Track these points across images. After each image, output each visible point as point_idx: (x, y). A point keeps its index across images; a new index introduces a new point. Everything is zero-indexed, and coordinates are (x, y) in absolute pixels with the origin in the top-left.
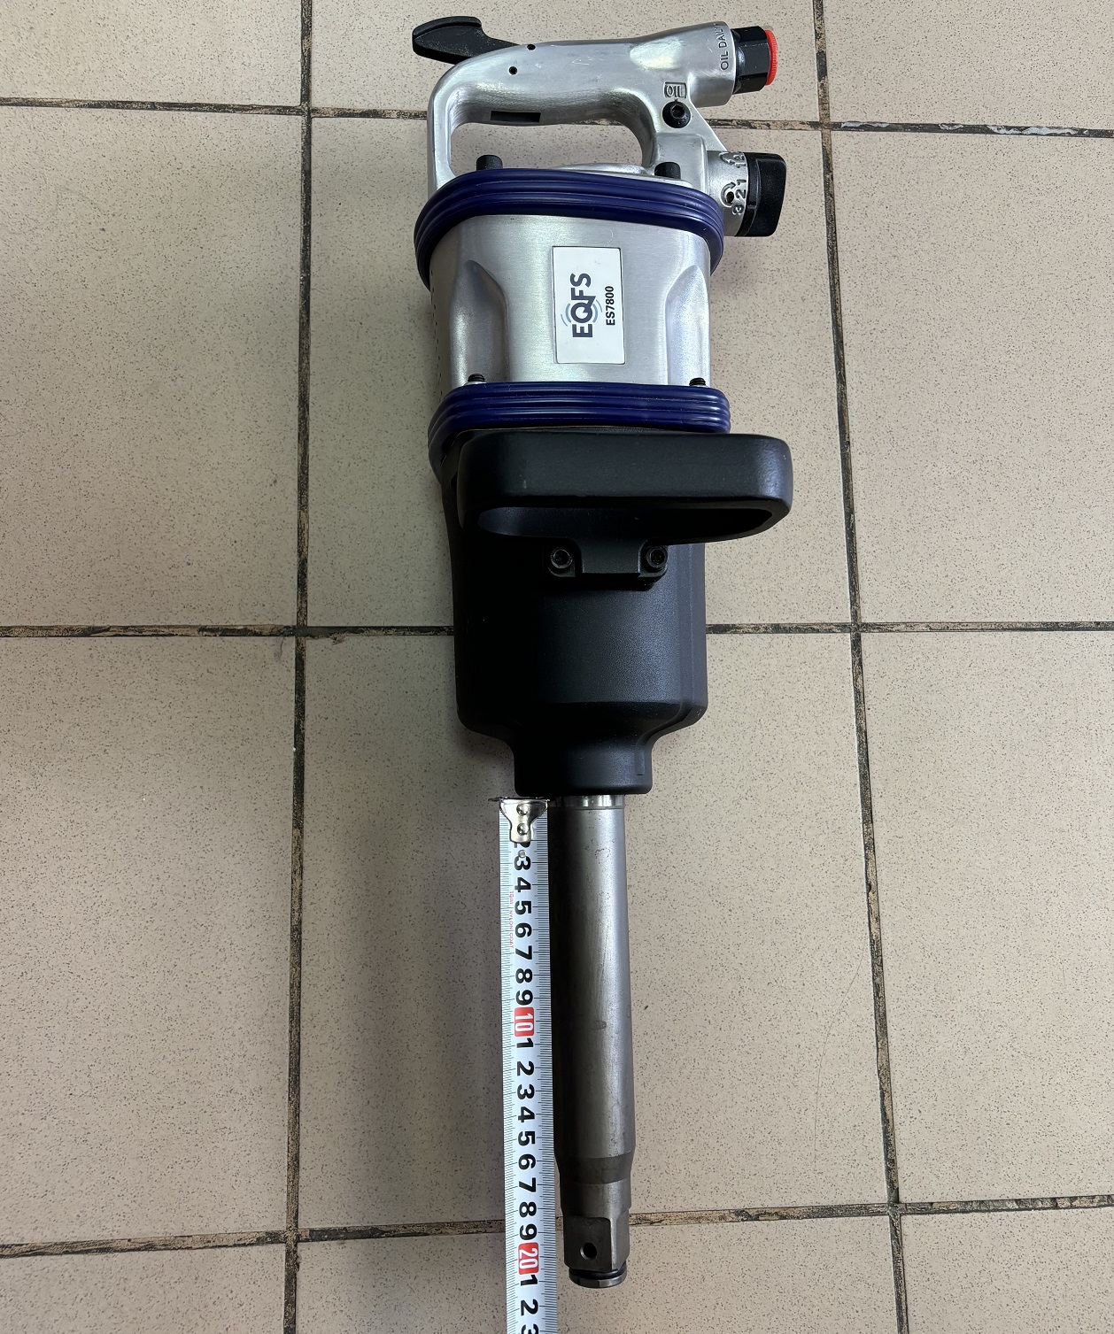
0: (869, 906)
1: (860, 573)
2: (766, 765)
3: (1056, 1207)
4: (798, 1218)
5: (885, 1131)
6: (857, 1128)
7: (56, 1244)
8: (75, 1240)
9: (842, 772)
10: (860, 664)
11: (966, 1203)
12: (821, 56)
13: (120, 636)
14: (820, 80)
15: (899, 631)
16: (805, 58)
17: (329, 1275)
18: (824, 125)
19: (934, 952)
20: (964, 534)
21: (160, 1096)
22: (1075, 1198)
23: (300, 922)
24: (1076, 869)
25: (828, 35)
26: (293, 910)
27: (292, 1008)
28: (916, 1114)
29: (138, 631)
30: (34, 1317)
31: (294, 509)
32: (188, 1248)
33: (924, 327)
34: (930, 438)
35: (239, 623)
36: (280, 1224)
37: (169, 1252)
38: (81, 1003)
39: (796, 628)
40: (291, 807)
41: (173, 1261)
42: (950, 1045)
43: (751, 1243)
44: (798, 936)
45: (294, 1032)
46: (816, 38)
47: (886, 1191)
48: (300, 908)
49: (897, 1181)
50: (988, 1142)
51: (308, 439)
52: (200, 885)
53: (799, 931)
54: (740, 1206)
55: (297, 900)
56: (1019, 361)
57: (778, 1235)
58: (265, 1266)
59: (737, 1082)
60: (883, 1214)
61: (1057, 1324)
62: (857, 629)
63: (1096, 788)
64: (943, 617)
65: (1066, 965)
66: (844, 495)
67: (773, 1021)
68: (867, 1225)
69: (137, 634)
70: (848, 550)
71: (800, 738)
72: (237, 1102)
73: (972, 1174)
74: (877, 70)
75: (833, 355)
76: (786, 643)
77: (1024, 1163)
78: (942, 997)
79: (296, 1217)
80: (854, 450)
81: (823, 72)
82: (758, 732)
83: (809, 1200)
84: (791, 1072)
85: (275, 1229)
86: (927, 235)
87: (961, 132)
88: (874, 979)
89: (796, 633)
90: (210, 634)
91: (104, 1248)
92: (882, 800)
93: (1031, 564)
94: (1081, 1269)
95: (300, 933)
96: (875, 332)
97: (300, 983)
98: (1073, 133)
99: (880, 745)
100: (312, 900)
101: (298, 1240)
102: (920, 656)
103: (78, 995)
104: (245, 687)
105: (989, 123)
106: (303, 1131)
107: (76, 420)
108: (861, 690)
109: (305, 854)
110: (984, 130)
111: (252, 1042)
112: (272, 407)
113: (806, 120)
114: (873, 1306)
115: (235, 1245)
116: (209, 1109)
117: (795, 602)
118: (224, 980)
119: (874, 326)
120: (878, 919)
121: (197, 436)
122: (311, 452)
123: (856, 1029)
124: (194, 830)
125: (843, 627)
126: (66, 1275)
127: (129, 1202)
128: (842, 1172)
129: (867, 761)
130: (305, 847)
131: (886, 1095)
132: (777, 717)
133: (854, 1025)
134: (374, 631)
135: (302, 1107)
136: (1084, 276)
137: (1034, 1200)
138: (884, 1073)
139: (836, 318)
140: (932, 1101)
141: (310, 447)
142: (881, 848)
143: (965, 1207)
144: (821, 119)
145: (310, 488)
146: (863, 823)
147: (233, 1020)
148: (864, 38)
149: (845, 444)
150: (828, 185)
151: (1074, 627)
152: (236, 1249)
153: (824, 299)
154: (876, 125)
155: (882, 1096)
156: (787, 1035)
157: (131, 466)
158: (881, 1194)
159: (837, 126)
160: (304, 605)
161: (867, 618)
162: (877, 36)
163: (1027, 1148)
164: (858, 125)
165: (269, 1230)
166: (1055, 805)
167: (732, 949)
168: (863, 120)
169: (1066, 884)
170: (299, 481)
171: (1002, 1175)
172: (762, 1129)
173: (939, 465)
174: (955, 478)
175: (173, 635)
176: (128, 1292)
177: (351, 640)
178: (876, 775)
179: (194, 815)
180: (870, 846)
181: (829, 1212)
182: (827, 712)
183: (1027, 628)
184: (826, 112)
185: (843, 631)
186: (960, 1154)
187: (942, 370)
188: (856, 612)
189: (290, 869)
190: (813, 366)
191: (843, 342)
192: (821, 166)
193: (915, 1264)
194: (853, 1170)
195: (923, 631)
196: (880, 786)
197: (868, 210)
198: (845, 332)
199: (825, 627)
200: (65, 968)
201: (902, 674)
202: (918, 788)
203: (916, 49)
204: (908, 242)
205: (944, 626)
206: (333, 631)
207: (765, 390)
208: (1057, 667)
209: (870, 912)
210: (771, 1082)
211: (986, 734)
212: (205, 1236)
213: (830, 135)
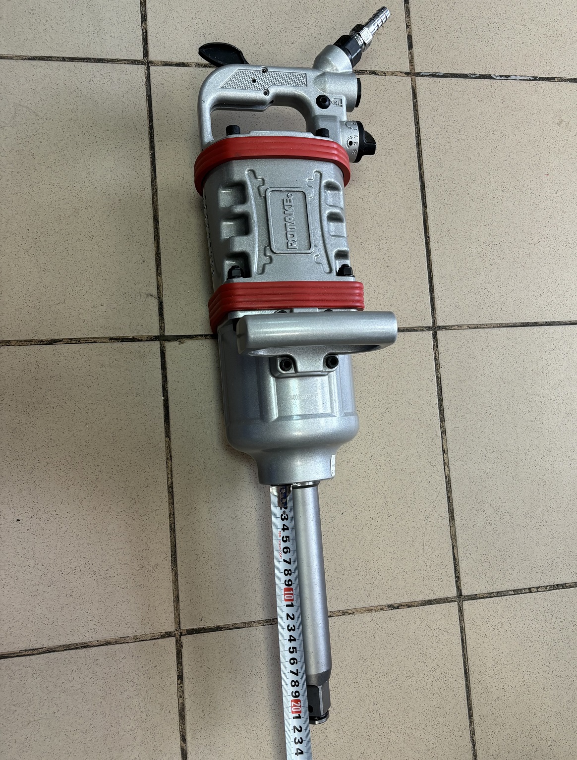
0: (444, 461)
1: (436, 302)
2: (394, 396)
3: (531, 592)
4: (416, 606)
5: (455, 564)
6: (442, 564)
7: (60, 646)
8: (70, 643)
9: (430, 398)
10: (437, 346)
11: (491, 593)
12: (410, 37)
13: (68, 343)
14: (409, 50)
15: (454, 329)
16: (402, 38)
17: (197, 649)
18: (412, 74)
19: (475, 480)
20: (484, 281)
21: (108, 572)
22: (539, 587)
23: (172, 483)
24: (538, 439)
25: (413, 26)
26: (168, 477)
27: (171, 525)
28: (468, 555)
30: (52, 682)
31: (154, 277)
32: (127, 642)
33: (463, 178)
34: (467, 234)
35: (130, 336)
36: (170, 627)
37: (118, 645)
38: (64, 529)
39: (407, 329)
40: (164, 427)
41: (120, 649)
42: (483, 523)
43: (395, 619)
44: (412, 476)
45: (172, 537)
46: (407, 27)
47: (456, 591)
48: (172, 476)
49: (460, 586)
50: (501, 566)
51: (159, 239)
52: (120, 467)
53: (412, 473)
54: (390, 603)
55: (170, 473)
56: (508, 195)
57: (407, 614)
58: (166, 648)
59: (386, 546)
60: (455, 601)
61: (533, 644)
62: (435, 329)
63: (546, 400)
64: (475, 322)
65: (534, 483)
66: (427, 263)
67: (402, 517)
68: (447, 607)
69: (77, 342)
70: (430, 290)
71: (410, 382)
72: (146, 572)
73: (494, 580)
74: (437, 45)
75: (420, 193)
76: (402, 337)
77: (516, 573)
78: (479, 501)
79: (179, 624)
80: (431, 240)
81: (410, 46)
82: (390, 381)
83: (421, 598)
84: (411, 540)
85: (169, 630)
86: (463, 131)
87: (478, 78)
88: (447, 494)
89: (407, 332)
90: (115, 341)
91: (85, 646)
92: (448, 410)
93: (515, 295)
94: (542, 618)
95: (172, 489)
96: (440, 181)
97: (174, 512)
98: (531, 79)
99: (447, 384)
100: (177, 472)
101: (181, 635)
102: (465, 341)
103: (62, 525)
104: (135, 368)
105: (492, 73)
106: (180, 584)
107: (35, 231)
108: (438, 358)
109: (172, 450)
110: (489, 77)
111: (152, 543)
112: (139, 223)
113: (403, 71)
114: (451, 642)
115: (150, 639)
116: (133, 577)
117: (406, 316)
118: (135, 514)
119: (440, 178)
120: (448, 466)
121: (101, 238)
122: (162, 246)
123: (440, 518)
124: (115, 440)
125: (428, 328)
126: (67, 660)
127: (96, 623)
128: (436, 584)
129: (441, 392)
130: (172, 446)
131: (455, 547)
132: (399, 373)
133: (439, 516)
134: (199, 337)
135: (179, 572)
136: (538, 152)
137: (521, 590)
138: (454, 537)
139: (421, 173)
140: (475, 549)
141: (161, 243)
142: (449, 433)
143: (491, 595)
144: (410, 70)
145: (162, 266)
146: (440, 422)
147: (142, 533)
148: (430, 28)
149: (427, 237)
150: (415, 105)
151: (535, 324)
152: (151, 641)
153: (415, 164)
154: (437, 74)
155: (453, 548)
156: (408, 522)
158: (453, 593)
159: (418, 74)
160: (163, 325)
161: (440, 323)
162: (437, 27)
163: (518, 567)
164: (428, 74)
165: (167, 631)
166: (528, 409)
167: (382, 484)
168: (431, 71)
169: (534, 446)
170: (156, 261)
171: (507, 580)
172: (399, 567)
173: (472, 247)
174: (479, 253)
175: (96, 343)
176: (99, 666)
177: (189, 343)
178: (446, 399)
179: (114, 433)
180: (444, 432)
181: (430, 602)
182: (422, 370)
183: (515, 325)
184: (413, 67)
185: (429, 330)
186: (488, 572)
187: (472, 200)
188: (434, 321)
189: (165, 458)
190: (411, 198)
191: (424, 186)
192: (412, 95)
193: (469, 622)
194: (441, 583)
195: (466, 329)
196: (448, 404)
197: (435, 118)
198: (425, 180)
199: (420, 329)
200: (54, 513)
201: (457, 350)
202: (465, 404)
203: (457, 34)
204: (454, 135)
205: (475, 326)
206: (179, 337)
207: (388, 211)
208: (528, 344)
209: (444, 463)
210: (402, 545)
211: (496, 377)
212: (135, 636)
213: (415, 79)
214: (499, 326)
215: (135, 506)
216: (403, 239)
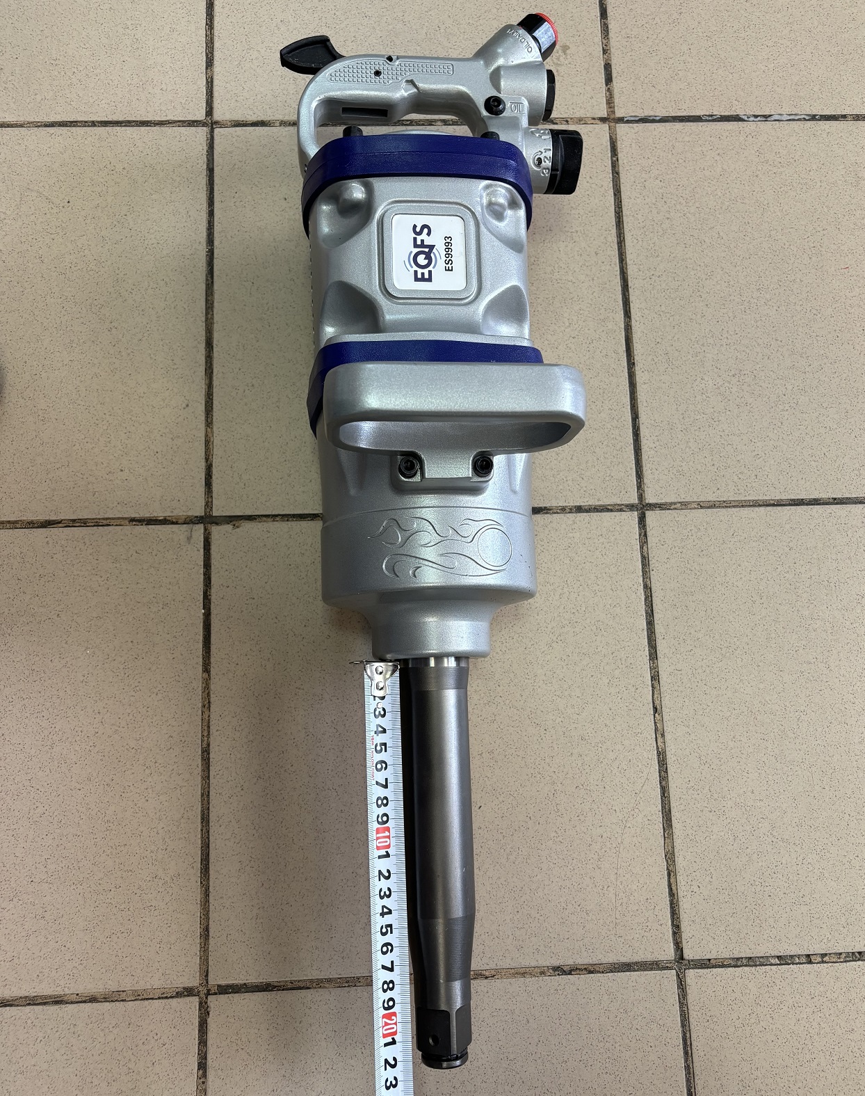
0: (656, 725)
1: (644, 465)
2: (572, 616)
3: (810, 962)
4: (603, 972)
5: (672, 903)
6: (649, 901)
7: (21, 998)
8: (35, 994)
9: (632, 620)
10: (645, 535)
11: (738, 959)
12: (608, 67)
13: (69, 526)
14: (607, 85)
15: (675, 509)
16: (595, 69)
17: (232, 1020)
18: (611, 120)
19: (708, 761)
20: (727, 432)
21: (101, 882)
22: (826, 955)
23: (209, 745)
24: (821, 693)
25: (612, 50)
26: (203, 736)
27: (202, 811)
28: (696, 889)
29: (84, 523)
30: (5, 1055)
31: (202, 426)
32: (122, 1001)
33: (692, 272)
34: (698, 358)
35: (160, 515)
36: (193, 981)
37: (108, 1003)
38: (40, 810)
39: (595, 508)
40: (201, 656)
41: (111, 1011)
42: (722, 834)
43: (565, 993)
44: (600, 749)
45: (204, 830)
46: (603, 53)
47: (673, 950)
48: (209, 734)
49: (681, 942)
50: (754, 911)
51: (212, 372)
52: (131, 717)
53: (600, 745)
54: (556, 963)
55: (206, 728)
56: (768, 296)
57: (587, 986)
58: (183, 1014)
59: (553, 866)
60: (671, 968)
61: (813, 1056)
62: (642, 508)
63: (835, 629)
64: (711, 497)
65: (814, 769)
66: (631, 404)
67: (581, 817)
68: (658, 978)
69: (82, 525)
70: (635, 447)
71: (599, 594)
72: (161, 885)
73: (742, 936)
74: (651, 76)
75: (621, 296)
76: (586, 521)
77: (783, 926)
78: (716, 796)
79: (207, 976)
80: (638, 368)
81: (609, 79)
82: (565, 590)
83: (611, 958)
84: (596, 857)
85: (190, 985)
86: (693, 201)
87: (719, 121)
88: (660, 783)
89: (594, 512)
90: (138, 523)
91: (58, 1001)
92: (664, 641)
93: (780, 454)
94: (831, 1012)
95: (209, 754)
96: (653, 277)
97: (209, 792)
98: (807, 118)
99: (662, 598)
100: (218, 728)
101: (208, 993)
102: (693, 528)
103: (38, 804)
104: (164, 564)
105: (741, 113)
106: (212, 908)
107: (35, 363)
108: (646, 556)
109: (211, 692)
110: (737, 118)
111: (172, 839)
112: (184, 349)
113: (596, 116)
114: (664, 1042)
115: (159, 998)
116: (139, 892)
117: (593, 488)
118: (150, 791)
119: (653, 273)
120: (663, 735)
121: (128, 373)
122: (215, 383)
123: (647, 822)
124: (127, 675)
125: (631, 507)
126: (29, 1021)
127: (77, 965)
128: (637, 936)
129: (652, 611)
130: (212, 687)
131: (672, 874)
132: (581, 578)
133: (645, 819)
134: (264, 518)
135: (211, 889)
136: (819, 229)
137: (792, 957)
138: (670, 857)
139: (623, 267)
140: (708, 878)
141: (214, 378)
142: (665, 679)
143: (737, 963)
144: (608, 115)
145: (214, 410)
146: (650, 660)
147: (157, 822)
148: (641, 51)
149: (631, 364)
150: (615, 165)
151: (816, 502)
152: (160, 1001)
153: (613, 252)
154: (651, 118)
155: (669, 875)
156: (592, 827)
157: (78, 396)
158: (669, 953)
159: (621, 120)
160: (210, 500)
161: (650, 498)
162: (651, 50)
163: (786, 915)
164: (637, 119)
165: (186, 986)
166: (804, 642)
167: (547, 760)
168: (641, 114)
169: (813, 705)
170: (206, 405)
171: (765, 937)
172: (573, 902)
173: (706, 379)
174: (718, 388)
175: (110, 525)
176: (77, 1035)
177: (247, 526)
178: (659, 622)
179: (126, 664)
180: (655, 678)
181: (627, 967)
182: (620, 573)
184: (612, 109)
185: (631, 510)
186: (731, 920)
187: (707, 305)
188: (642, 495)
189: (200, 704)
190: (605, 305)
191: (628, 286)
192: (609, 151)
193: (697, 1008)
194: (646, 934)
195: (695, 508)
196: (662, 630)
197: (646, 184)
198: (629, 278)
199: (617, 507)
200: (27, 783)
201: (679, 542)
202: (692, 631)
203: (682, 58)
204: (678, 207)
205: (711, 504)
206: (233, 519)
207: (567, 324)
208: (803, 534)
209: (656, 730)
210: (580, 865)
211: (747, 588)
212: (136, 991)
213: (615, 127)
214: (751, 504)
215: (150, 779)
216: (591, 367)
